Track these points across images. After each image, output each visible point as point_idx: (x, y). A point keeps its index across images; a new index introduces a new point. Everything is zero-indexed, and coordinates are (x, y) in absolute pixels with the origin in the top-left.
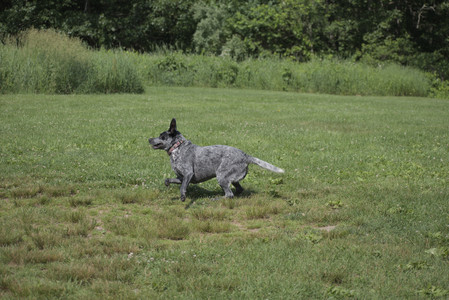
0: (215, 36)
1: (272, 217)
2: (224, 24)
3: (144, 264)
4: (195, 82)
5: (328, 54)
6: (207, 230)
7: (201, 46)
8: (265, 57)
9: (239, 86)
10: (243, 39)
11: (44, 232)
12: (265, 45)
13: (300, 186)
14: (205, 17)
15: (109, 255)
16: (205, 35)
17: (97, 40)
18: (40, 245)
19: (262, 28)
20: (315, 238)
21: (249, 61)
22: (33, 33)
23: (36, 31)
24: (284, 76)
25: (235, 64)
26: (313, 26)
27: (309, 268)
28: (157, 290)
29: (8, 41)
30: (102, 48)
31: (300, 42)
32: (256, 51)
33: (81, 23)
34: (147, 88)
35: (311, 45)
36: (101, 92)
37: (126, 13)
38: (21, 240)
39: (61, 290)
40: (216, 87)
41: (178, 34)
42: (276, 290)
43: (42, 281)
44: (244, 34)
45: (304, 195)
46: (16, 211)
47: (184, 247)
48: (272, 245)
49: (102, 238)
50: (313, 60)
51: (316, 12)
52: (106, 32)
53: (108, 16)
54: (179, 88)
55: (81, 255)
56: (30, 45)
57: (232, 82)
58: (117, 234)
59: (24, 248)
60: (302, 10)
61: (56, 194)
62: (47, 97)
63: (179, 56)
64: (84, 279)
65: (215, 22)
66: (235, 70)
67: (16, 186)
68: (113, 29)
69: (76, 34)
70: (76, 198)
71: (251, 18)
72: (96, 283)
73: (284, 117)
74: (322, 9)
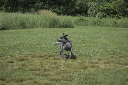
0: (94, 12)
1: (111, 63)
2: (96, 8)
3: (75, 76)
4: (88, 25)
5: (126, 17)
6: (93, 67)
7: (90, 15)
8: (108, 18)
9: (101, 26)
10: (102, 13)
11: (47, 67)
12: (108, 14)
13: (119, 54)
14: (91, 6)
15: (65, 74)
16: (91, 11)
17: (60, 13)
18: (45, 71)
19: (107, 9)
20: (124, 69)
21: (103, 19)
22: (42, 11)
23: (43, 10)
24: (114, 23)
25: (99, 20)
26: (122, 9)
27: (122, 78)
28: (79, 84)
29: (35, 13)
30: (62, 15)
31: (118, 13)
32: (106, 16)
33: (55, 8)
34: (75, 27)
35: (121, 14)
36: (62, 28)
37: (68, 5)
38: (40, 69)
39: (52, 84)
40: (94, 26)
41: (83, 11)
42: (113, 84)
43: (46, 81)
44: (102, 11)
45: (120, 57)
46: (38, 61)
47: (86, 72)
48: (112, 71)
49: (63, 69)
50: (122, 19)
51: (123, 5)
52: (63, 11)
53: (63, 6)
54: (84, 26)
55: (57, 74)
56: (41, 14)
57: (99, 25)
58: (67, 68)
59: (41, 72)
60: (119, 4)
61: (49, 57)
62: (46, 29)
63: (84, 17)
64: (58, 81)
65: (94, 8)
66: (100, 21)
67: (38, 54)
68: (65, 10)
69: (54, 11)
70: (55, 58)
71: (104, 7)
72: (62, 82)
73: (114, 35)
74: (124, 4)
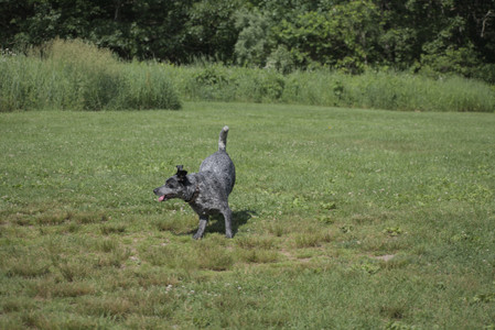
0: (259, 46)
1: (324, 245)
2: (268, 33)
3: (184, 298)
4: (237, 97)
5: (383, 65)
6: (253, 260)
7: (244, 58)
8: (313, 69)
9: (285, 102)
10: (289, 49)
11: (73, 263)
12: (314, 56)
13: (355, 211)
14: (247, 26)
15: (146, 288)
16: (248, 45)
17: (129, 51)
18: (69, 277)
19: (311, 37)
20: (372, 268)
21: (296, 74)
22: (58, 43)
23: (62, 41)
24: (336, 90)
25: (281, 76)
26: (368, 35)
27: (366, 301)
28: (199, 326)
29: (31, 52)
30: (135, 59)
31: (352, 52)
32: (304, 62)
33: (111, 32)
34: (184, 104)
35: (364, 56)
36: (134, 108)
37: (161, 21)
38: (48, 271)
39: (93, 326)
40: (260, 102)
41: (218, 44)
42: (329, 325)
43: (72, 316)
44: (290, 44)
45: (359, 221)
46: (42, 240)
47: (227, 279)
48: (325, 277)
49: (137, 269)
50: (367, 72)
51: (370, 19)
52: (139, 41)
53: (141, 25)
54: (218, 104)
55: (114, 288)
56: (55, 57)
57: (278, 97)
58: (154, 264)
59: (51, 280)
60: (355, 17)
61: (85, 221)
62: (75, 113)
63: (219, 69)
64: (118, 314)
65: (259, 31)
66: (281, 83)
67: (41, 212)
68: (147, 39)
69: (105, 45)
70: (107, 225)
71: (298, 26)
72: (132, 319)
73: (336, 135)
74: (377, 16)
